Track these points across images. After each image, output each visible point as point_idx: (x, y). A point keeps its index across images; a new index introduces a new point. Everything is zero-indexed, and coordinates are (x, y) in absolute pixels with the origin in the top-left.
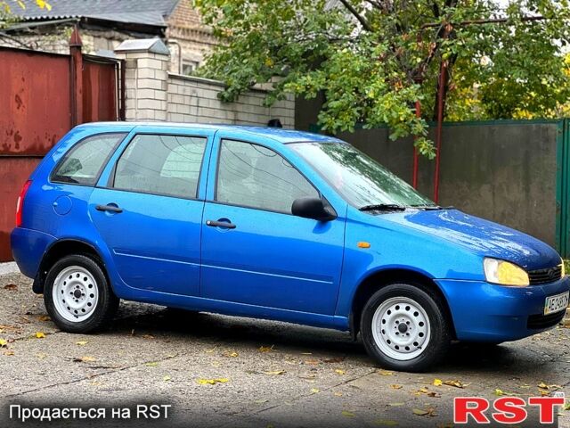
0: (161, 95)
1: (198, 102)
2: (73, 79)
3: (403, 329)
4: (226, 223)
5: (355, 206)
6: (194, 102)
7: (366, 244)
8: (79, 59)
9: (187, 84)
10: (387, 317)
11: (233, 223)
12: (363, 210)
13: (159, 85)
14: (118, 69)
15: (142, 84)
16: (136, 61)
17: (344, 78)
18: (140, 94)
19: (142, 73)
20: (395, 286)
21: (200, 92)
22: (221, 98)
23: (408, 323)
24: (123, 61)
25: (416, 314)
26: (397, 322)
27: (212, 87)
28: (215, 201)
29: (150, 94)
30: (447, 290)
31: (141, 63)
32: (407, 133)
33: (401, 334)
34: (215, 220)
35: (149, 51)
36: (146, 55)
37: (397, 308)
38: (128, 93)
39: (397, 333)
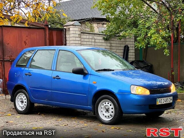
0: (79, 39)
1: (95, 41)
2: (45, 35)
3: (107, 110)
4: (58, 77)
5: (94, 70)
6: (93, 40)
7: (95, 82)
8: (47, 29)
9: (90, 35)
10: (103, 106)
11: (60, 77)
12: (97, 71)
13: (77, 36)
14: (64, 31)
15: (71, 35)
16: (69, 28)
17: (142, 30)
18: (71, 39)
19: (71, 32)
20: (104, 96)
21: (96, 37)
22: (104, 39)
23: (109, 108)
24: (65, 29)
25: (111, 105)
26: (106, 108)
27: (100, 36)
28: (56, 70)
29: (74, 39)
30: (118, 97)
31: (71, 29)
32: (161, 47)
33: (107, 112)
34: (55, 76)
35: (73, 25)
36: (72, 26)
37: (105, 103)
38: (67, 39)
39: (106, 112)
